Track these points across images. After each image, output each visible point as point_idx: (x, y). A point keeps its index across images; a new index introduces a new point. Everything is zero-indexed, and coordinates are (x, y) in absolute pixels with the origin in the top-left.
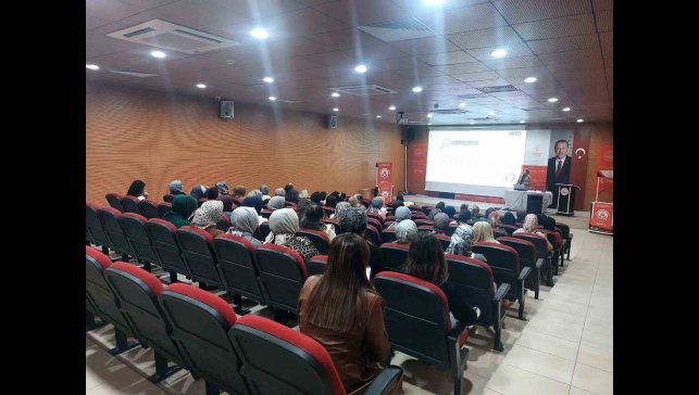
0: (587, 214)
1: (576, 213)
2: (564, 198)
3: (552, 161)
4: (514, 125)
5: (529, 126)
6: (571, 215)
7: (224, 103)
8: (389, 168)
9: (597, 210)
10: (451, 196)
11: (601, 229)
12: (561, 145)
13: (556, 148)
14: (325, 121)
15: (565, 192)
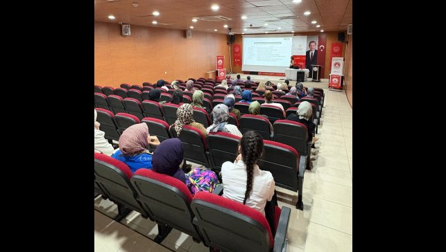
0: (327, 80)
1: (322, 80)
2: (315, 72)
3: (308, 53)
4: (288, 33)
5: (296, 34)
6: (319, 81)
7: (124, 26)
8: (222, 59)
9: (332, 78)
10: (256, 73)
11: (335, 88)
12: (313, 44)
13: (310, 45)
14: (184, 33)
15: (315, 69)
